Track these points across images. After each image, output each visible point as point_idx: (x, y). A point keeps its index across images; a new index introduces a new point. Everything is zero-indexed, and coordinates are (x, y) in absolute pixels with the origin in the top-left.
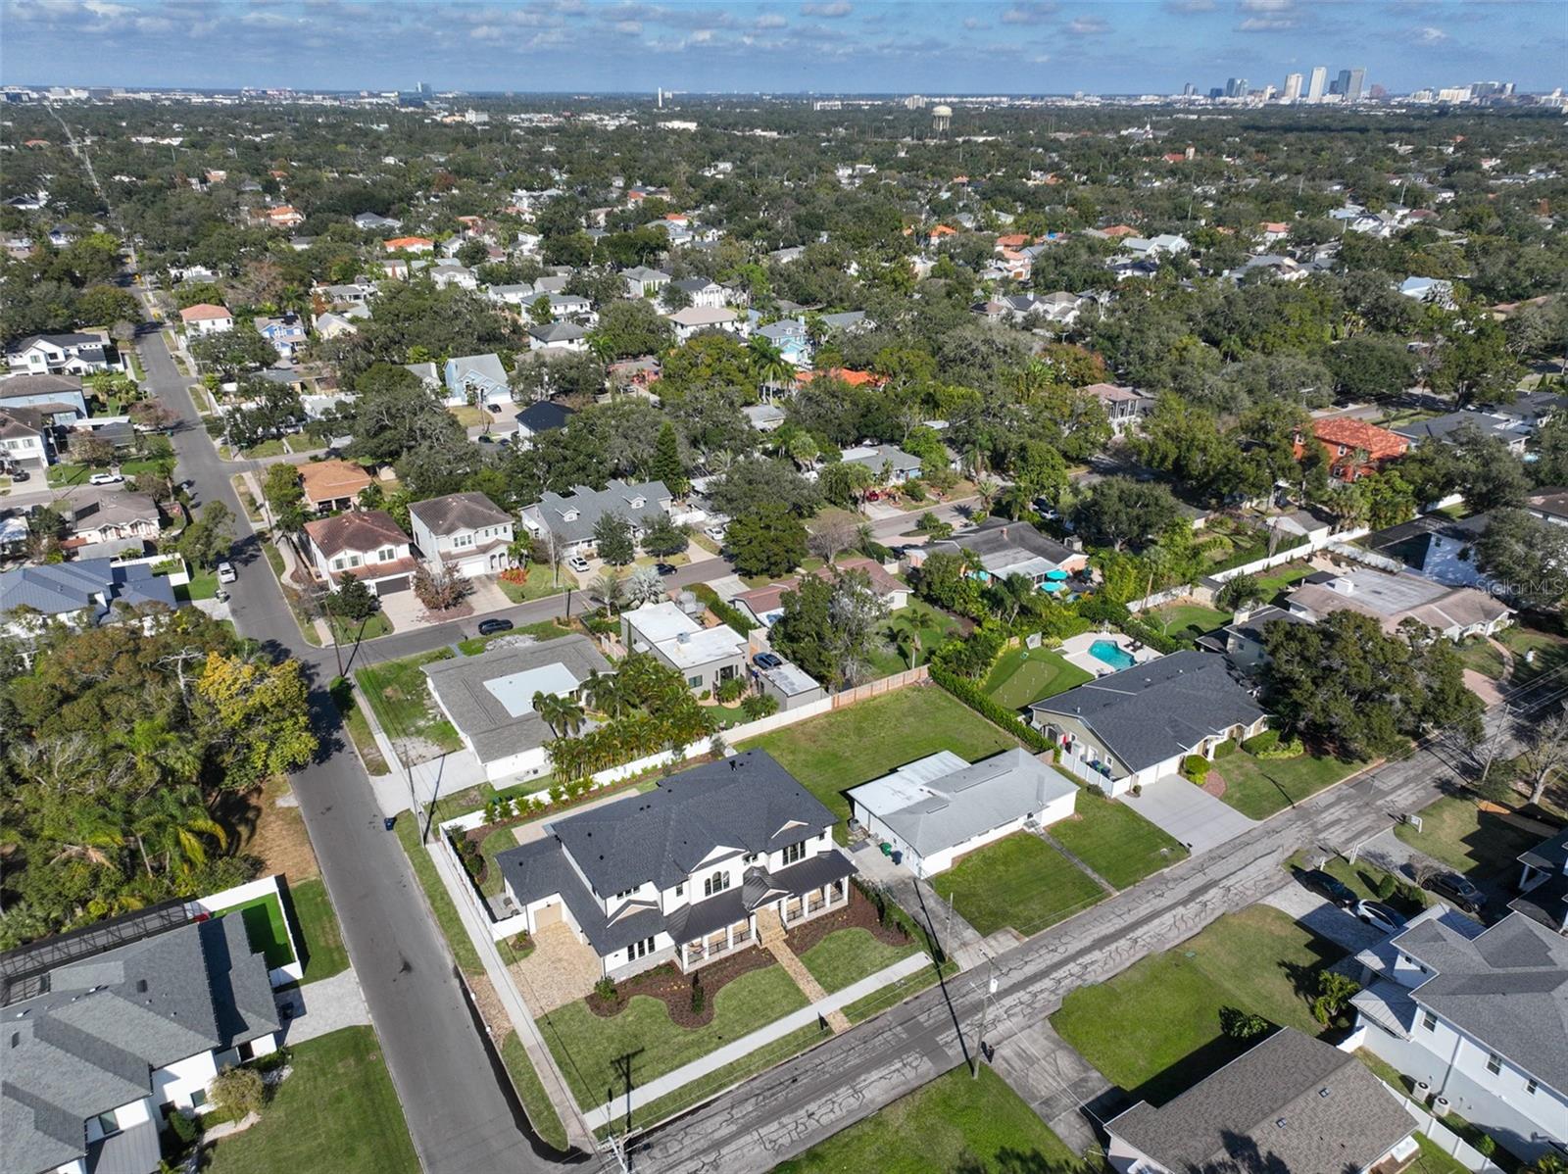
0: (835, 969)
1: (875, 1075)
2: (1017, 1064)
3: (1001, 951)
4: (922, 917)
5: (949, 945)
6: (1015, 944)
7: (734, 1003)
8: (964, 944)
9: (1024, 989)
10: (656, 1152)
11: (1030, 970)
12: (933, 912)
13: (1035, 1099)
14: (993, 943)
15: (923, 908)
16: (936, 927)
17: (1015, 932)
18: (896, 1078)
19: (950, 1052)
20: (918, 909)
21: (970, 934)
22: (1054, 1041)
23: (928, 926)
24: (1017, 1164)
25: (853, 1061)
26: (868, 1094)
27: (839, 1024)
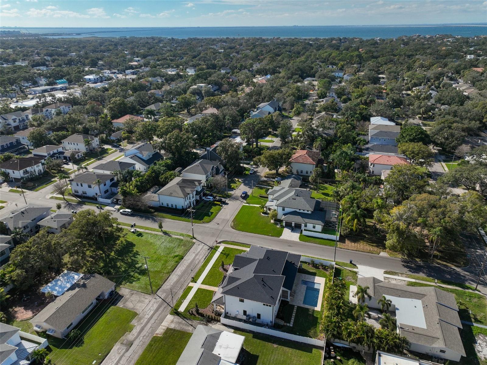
0: (202, 294)
1: (175, 280)
2: (143, 299)
3: (160, 327)
4: (190, 322)
5: (177, 319)
6: (156, 332)
7: (218, 274)
8: (172, 322)
9: (148, 319)
10: (207, 250)
11: (149, 325)
12: (188, 326)
13: (136, 293)
14: (164, 328)
15: (192, 325)
16: (184, 322)
17: (159, 335)
18: (170, 282)
19: (161, 293)
20: (193, 324)
21: (172, 326)
22: (135, 309)
23: (186, 320)
24: (135, 280)
25: (182, 280)
26: (174, 276)
27: (191, 284)
